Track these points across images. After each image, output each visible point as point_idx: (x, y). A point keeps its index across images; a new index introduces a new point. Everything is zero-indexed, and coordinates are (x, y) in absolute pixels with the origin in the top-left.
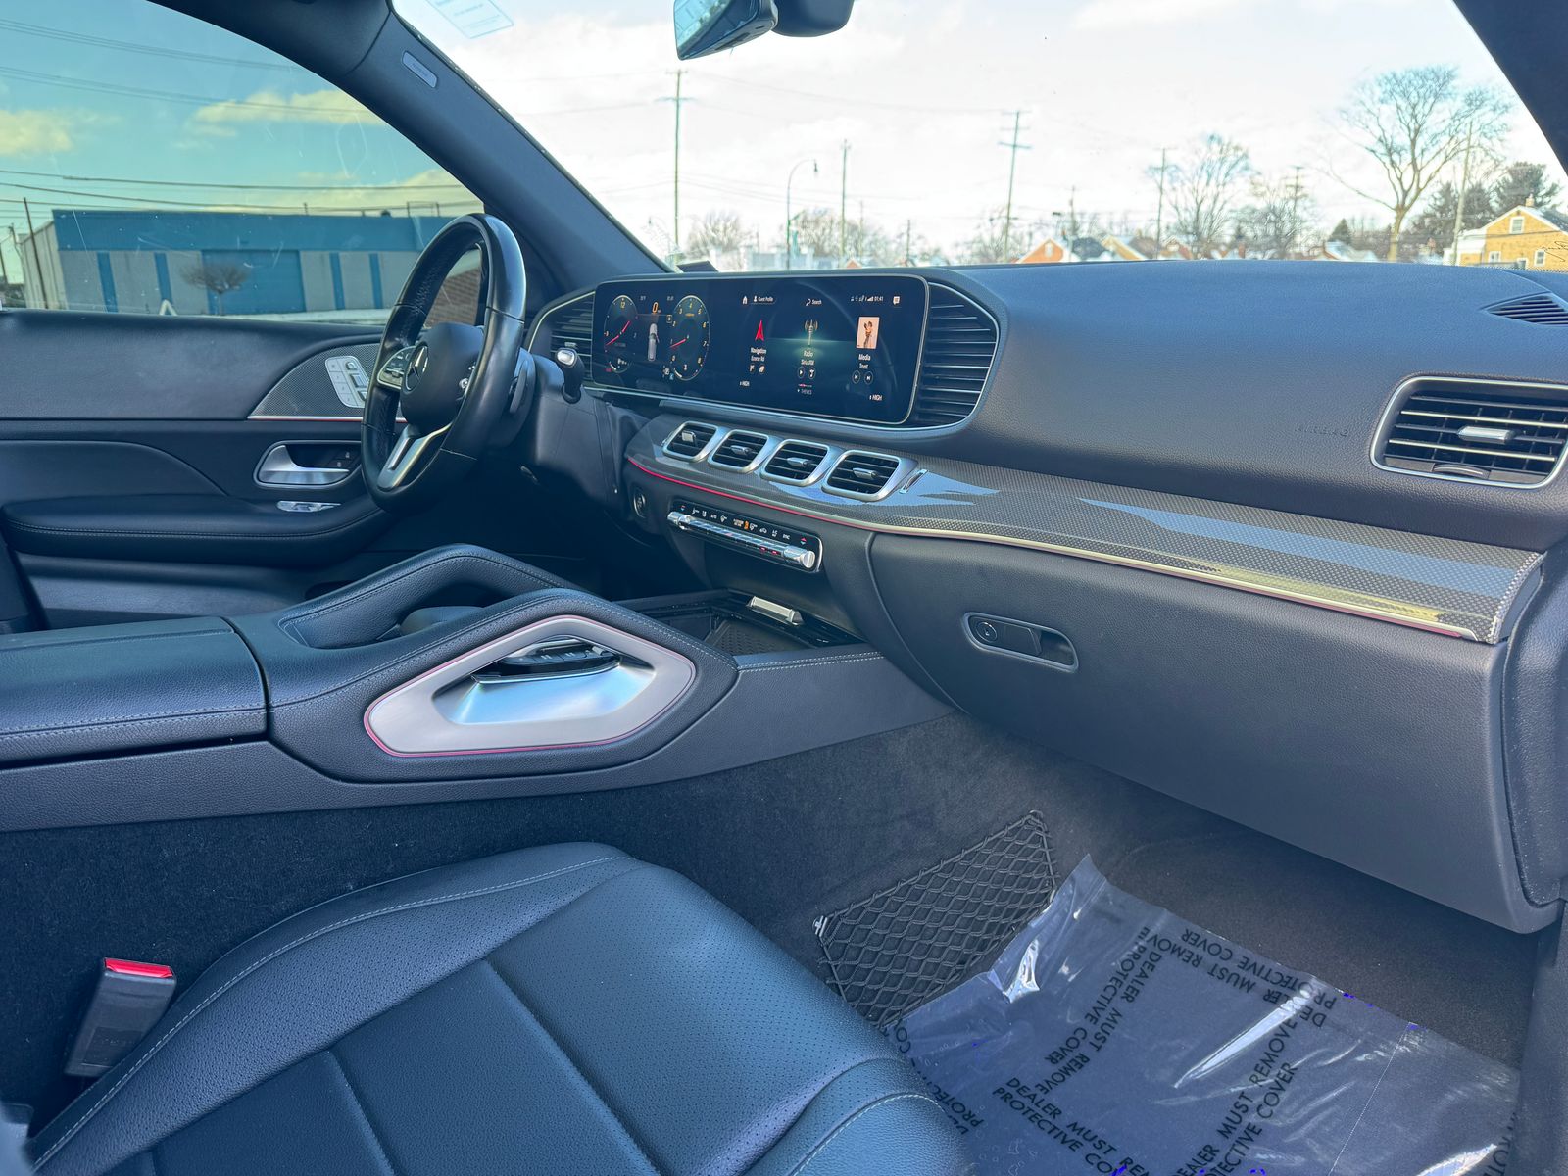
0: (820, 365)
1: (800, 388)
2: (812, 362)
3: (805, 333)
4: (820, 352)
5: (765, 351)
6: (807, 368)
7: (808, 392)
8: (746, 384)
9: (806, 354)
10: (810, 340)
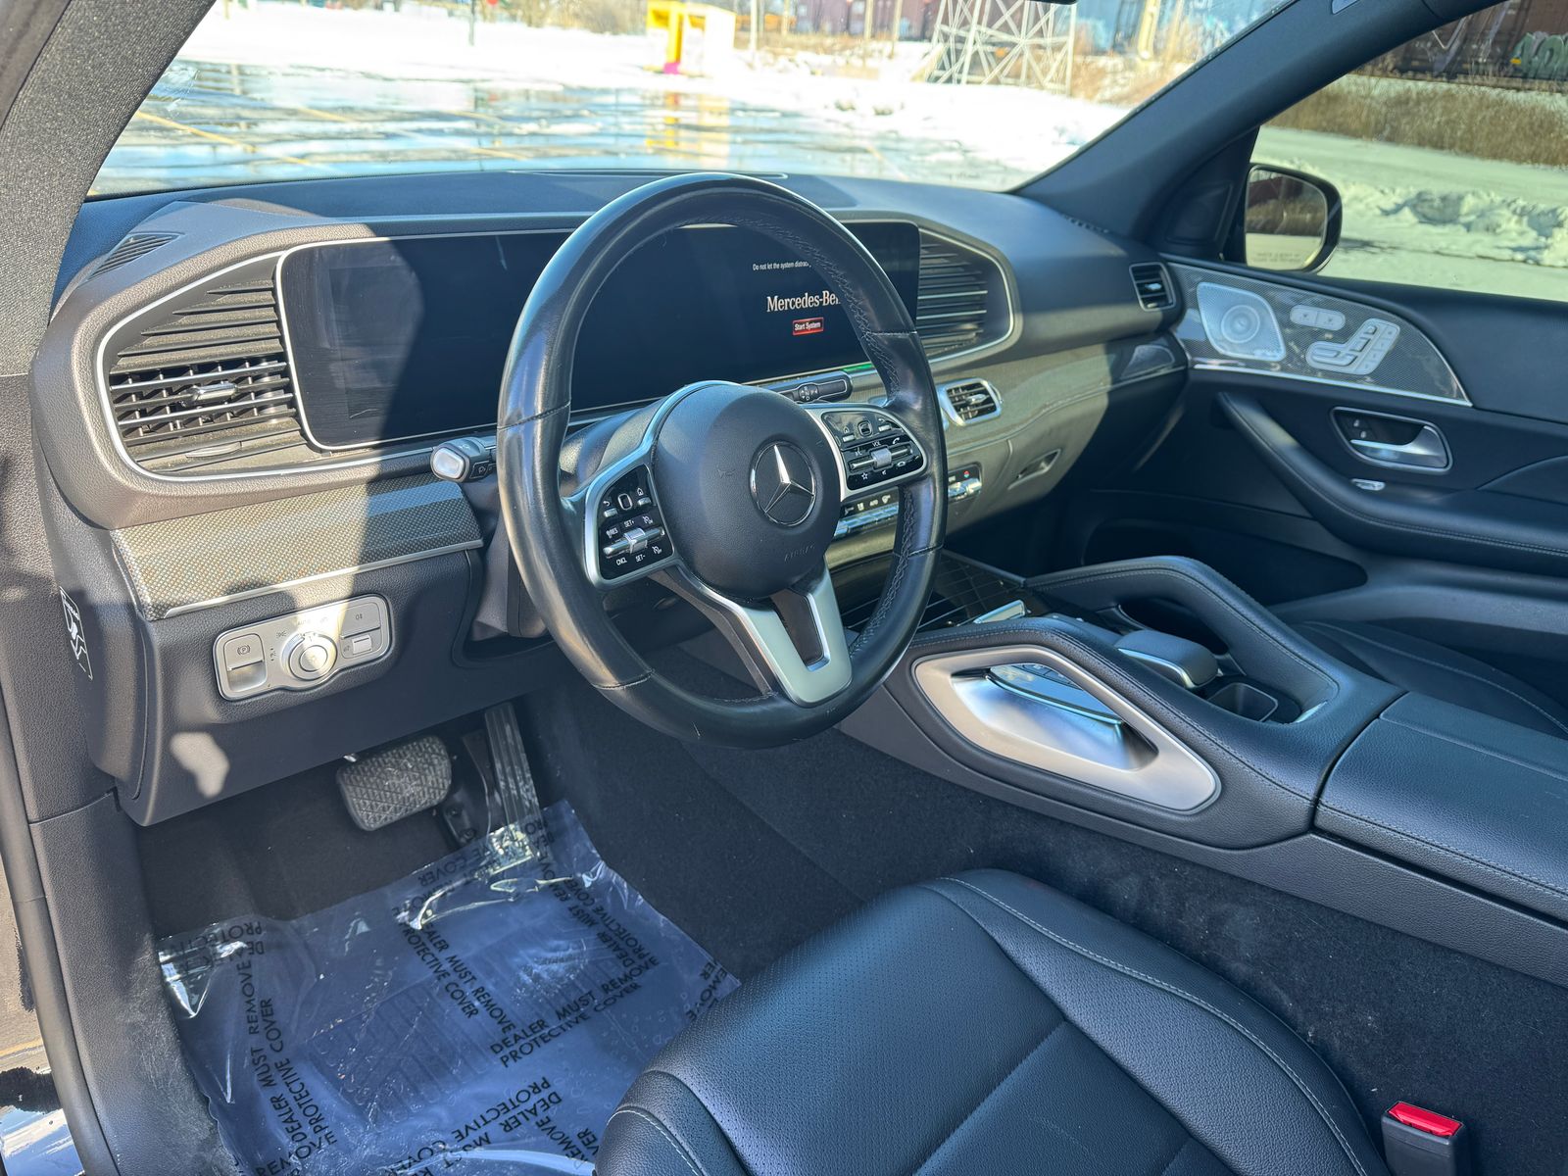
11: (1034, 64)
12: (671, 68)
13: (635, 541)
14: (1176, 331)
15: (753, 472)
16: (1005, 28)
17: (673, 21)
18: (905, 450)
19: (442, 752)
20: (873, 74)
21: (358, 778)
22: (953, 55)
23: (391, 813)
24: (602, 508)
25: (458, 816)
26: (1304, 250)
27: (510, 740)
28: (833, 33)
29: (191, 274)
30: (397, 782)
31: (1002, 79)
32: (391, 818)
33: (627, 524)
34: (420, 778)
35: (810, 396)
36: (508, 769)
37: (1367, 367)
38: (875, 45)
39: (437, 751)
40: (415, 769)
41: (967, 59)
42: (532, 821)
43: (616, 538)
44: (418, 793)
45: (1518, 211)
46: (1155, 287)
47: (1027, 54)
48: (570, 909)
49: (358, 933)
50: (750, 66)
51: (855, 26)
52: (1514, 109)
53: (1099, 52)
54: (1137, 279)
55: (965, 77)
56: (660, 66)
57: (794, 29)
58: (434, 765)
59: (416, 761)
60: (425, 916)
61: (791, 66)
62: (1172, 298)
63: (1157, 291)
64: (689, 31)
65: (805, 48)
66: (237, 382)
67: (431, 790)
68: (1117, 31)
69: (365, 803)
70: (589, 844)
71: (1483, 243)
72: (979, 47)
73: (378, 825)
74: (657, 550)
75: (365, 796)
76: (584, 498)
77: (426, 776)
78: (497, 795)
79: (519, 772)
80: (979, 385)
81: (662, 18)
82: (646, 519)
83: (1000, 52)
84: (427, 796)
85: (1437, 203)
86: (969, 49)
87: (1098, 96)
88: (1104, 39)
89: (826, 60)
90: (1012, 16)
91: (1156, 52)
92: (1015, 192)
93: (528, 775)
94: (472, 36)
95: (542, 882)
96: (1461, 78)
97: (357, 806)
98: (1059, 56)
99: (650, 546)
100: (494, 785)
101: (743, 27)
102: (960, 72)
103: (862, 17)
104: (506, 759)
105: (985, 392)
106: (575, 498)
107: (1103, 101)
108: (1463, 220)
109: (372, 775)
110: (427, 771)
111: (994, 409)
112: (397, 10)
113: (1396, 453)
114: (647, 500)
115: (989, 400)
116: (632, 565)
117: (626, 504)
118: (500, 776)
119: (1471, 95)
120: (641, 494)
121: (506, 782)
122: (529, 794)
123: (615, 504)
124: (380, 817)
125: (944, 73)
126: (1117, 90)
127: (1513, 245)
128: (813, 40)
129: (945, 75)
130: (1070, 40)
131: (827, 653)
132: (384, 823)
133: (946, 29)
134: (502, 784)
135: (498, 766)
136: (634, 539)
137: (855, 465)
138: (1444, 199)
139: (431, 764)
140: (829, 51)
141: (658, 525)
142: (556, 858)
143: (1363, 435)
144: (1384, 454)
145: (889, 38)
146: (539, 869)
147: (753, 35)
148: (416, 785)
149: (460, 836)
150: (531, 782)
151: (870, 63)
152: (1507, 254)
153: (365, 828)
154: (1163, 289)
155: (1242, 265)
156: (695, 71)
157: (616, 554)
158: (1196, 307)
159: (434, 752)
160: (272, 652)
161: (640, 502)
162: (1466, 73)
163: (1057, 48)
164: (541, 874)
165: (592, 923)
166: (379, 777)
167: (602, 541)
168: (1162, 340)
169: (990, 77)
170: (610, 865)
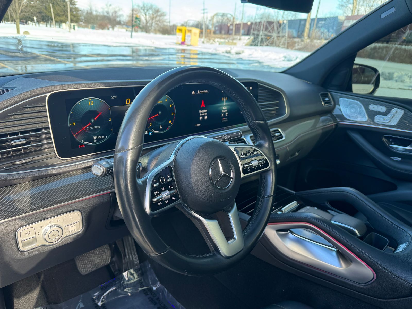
0: (229, 111)
1: (223, 120)
2: (226, 111)
3: (223, 102)
4: (229, 107)
5: (206, 111)
6: (225, 113)
7: (226, 120)
8: (199, 125)
9: (224, 108)
10: (225, 104)
11: (277, 41)
12: (183, 43)
13: (165, 196)
14: (333, 112)
15: (210, 169)
16: (269, 32)
17: (183, 31)
18: (263, 161)
19: (108, 248)
20: (235, 44)
21: (81, 258)
22: (255, 39)
23: (91, 269)
24: (153, 183)
25: (114, 265)
26: (369, 88)
27: (130, 242)
28: (225, 34)
29: (14, 101)
30: (93, 259)
31: (269, 44)
32: (91, 270)
33: (163, 189)
34: (101, 257)
35: (228, 138)
36: (129, 251)
37: (394, 123)
38: (235, 37)
39: (106, 247)
40: (99, 254)
41: (259, 40)
42: (137, 268)
43: (158, 194)
44: (100, 262)
45: (409, 76)
46: (327, 99)
47: (276, 38)
48: (149, 298)
49: (80, 308)
50: (203, 42)
51: (230, 32)
52: (405, 50)
53: (294, 38)
54: (322, 97)
55: (259, 44)
56: (180, 42)
57: (214, 33)
58: (105, 252)
59: (100, 251)
60: (102, 301)
61: (214, 42)
62: (332, 102)
63: (328, 101)
64: (188, 34)
65: (217, 38)
66: (27, 139)
67: (104, 261)
68: (298, 32)
69: (83, 266)
70: (155, 275)
71: (400, 85)
72: (263, 37)
73: (87, 273)
74: (174, 198)
75: (83, 264)
76: (146, 179)
77: (103, 256)
78: (126, 259)
79: (133, 252)
80: (277, 130)
81: (181, 30)
82: (170, 187)
83: (268, 38)
84: (103, 262)
85: (387, 75)
86: (260, 37)
87: (294, 48)
88: (295, 34)
89: (222, 40)
90: (271, 29)
91: (309, 37)
92: (283, 72)
93: (136, 253)
94: (131, 36)
95: (140, 289)
96: (390, 43)
97: (80, 267)
98: (283, 39)
99: (171, 197)
100: (125, 256)
101: (201, 33)
102: (258, 43)
103: (232, 30)
104: (129, 248)
105: (279, 132)
106: (143, 179)
107: (296, 50)
108: (395, 79)
109: (85, 257)
110: (103, 255)
111: (282, 137)
112: (113, 29)
113: (404, 149)
114: (171, 179)
115: (281, 135)
116: (164, 204)
117: (163, 181)
118: (127, 254)
119: (393, 47)
120: (169, 177)
121: (129, 255)
122: (136, 259)
123: (158, 181)
124: (88, 270)
125: (254, 43)
126: (299, 47)
127: (409, 85)
128: (219, 36)
129: (254, 44)
130: (286, 35)
131: (236, 236)
132: (89, 272)
133: (254, 32)
134: (127, 256)
135: (126, 251)
136: (165, 195)
137: (246, 166)
138: (389, 73)
139: (104, 252)
140: (224, 38)
141: (174, 188)
142: (144, 280)
143: (393, 143)
144: (399, 149)
145: (239, 35)
146: (139, 284)
147: (204, 35)
148: (100, 259)
149: (115, 272)
150: (137, 255)
151: (235, 41)
152: (407, 88)
153: (82, 274)
154: (329, 100)
155: (351, 92)
156: (189, 44)
157: (158, 201)
158: (339, 105)
159: (105, 248)
160: (39, 233)
161: (168, 180)
162: (391, 41)
163: (283, 37)
164: (139, 286)
165: (155, 304)
166: (87, 257)
167: (152, 196)
168: (329, 115)
169: (265, 44)
170: (161, 283)
